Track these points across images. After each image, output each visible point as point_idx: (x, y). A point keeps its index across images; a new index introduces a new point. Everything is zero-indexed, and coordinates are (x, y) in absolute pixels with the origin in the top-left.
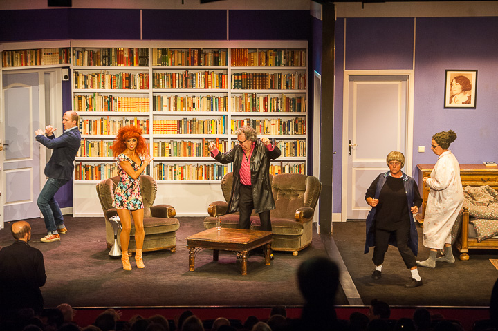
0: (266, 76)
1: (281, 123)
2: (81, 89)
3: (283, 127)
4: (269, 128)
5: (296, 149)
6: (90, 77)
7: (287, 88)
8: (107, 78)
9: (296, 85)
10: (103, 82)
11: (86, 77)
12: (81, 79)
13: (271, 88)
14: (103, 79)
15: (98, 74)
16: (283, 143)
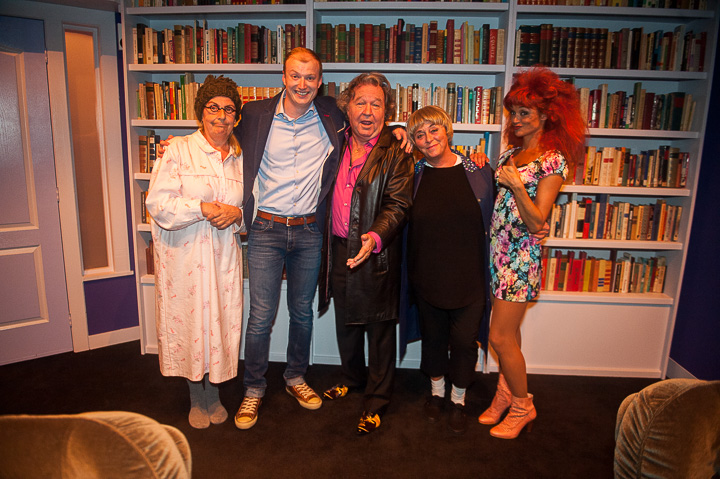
0: (601, 35)
1: (627, 157)
2: (152, 64)
3: (632, 168)
4: (596, 169)
5: (657, 223)
6: (169, 36)
7: (655, 65)
8: (208, 37)
9: (677, 59)
10: (200, 46)
11: (161, 37)
12: (150, 41)
13: (614, 65)
14: (200, 40)
15: (188, 30)
16: (627, 206)
